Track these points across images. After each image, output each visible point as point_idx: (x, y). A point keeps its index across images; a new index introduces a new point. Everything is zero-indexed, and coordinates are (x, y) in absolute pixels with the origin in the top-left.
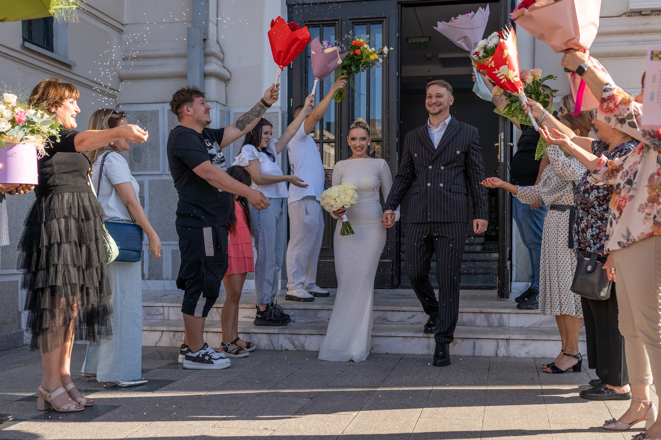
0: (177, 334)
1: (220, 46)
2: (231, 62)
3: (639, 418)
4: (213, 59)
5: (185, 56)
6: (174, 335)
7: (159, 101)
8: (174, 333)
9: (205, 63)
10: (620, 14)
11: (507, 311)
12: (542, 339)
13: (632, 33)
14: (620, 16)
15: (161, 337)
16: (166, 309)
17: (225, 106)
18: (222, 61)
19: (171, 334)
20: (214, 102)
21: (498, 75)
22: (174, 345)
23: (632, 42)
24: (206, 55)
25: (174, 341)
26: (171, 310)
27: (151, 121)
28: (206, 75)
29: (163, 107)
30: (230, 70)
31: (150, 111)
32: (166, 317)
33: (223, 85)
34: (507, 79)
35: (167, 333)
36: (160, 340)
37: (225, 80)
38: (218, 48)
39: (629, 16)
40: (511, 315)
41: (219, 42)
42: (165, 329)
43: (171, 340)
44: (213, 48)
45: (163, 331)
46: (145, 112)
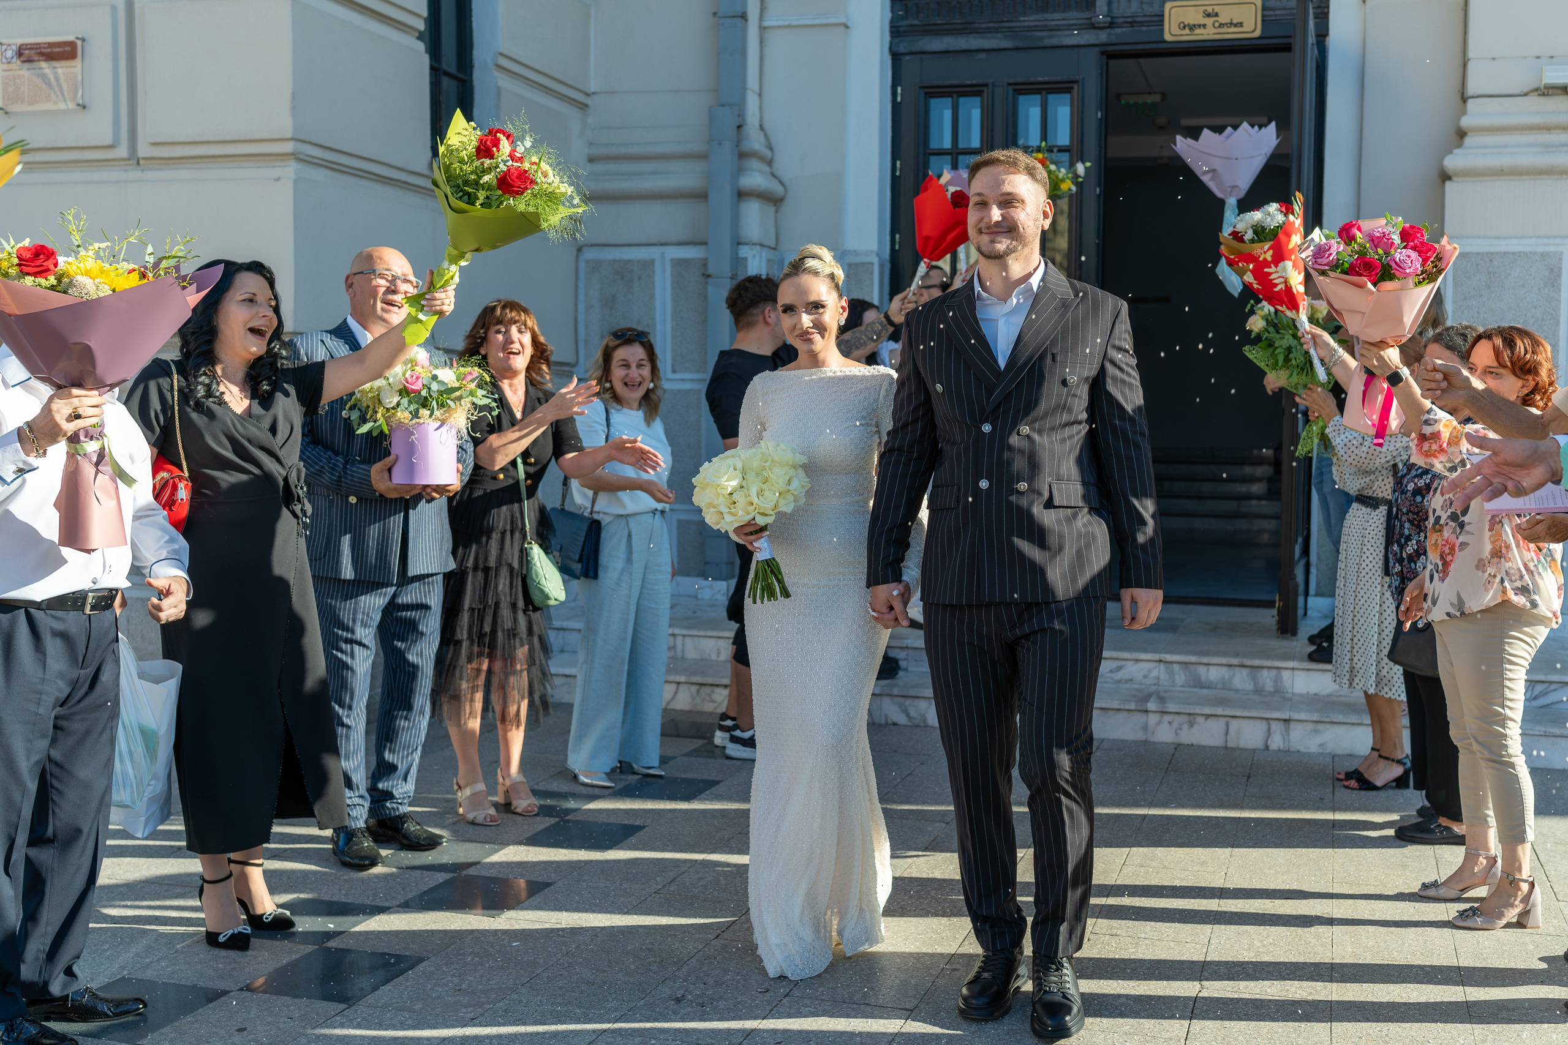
0: (703, 689)
1: (766, 136)
2: (788, 164)
3: (1477, 882)
4: (755, 164)
5: (704, 156)
6: (698, 691)
7: (655, 241)
8: (698, 687)
9: (740, 170)
10: (1526, 90)
11: (1290, 664)
12: (1349, 721)
13: (1548, 129)
14: (1526, 94)
15: (676, 693)
16: (679, 640)
17: (775, 249)
18: (770, 163)
19: (694, 688)
20: (755, 244)
21: (1272, 277)
22: (699, 708)
23: (1548, 147)
24: (743, 155)
25: (698, 700)
26: (689, 642)
27: (640, 278)
28: (741, 195)
29: (663, 254)
30: (785, 180)
31: (639, 261)
32: (679, 654)
33: (772, 209)
34: (1286, 286)
35: (686, 686)
36: (673, 698)
37: (774, 201)
38: (762, 139)
39: (1544, 95)
40: (1296, 672)
41: (765, 126)
42: (682, 679)
43: (693, 699)
44: (755, 141)
45: (679, 683)
46: (630, 261)
